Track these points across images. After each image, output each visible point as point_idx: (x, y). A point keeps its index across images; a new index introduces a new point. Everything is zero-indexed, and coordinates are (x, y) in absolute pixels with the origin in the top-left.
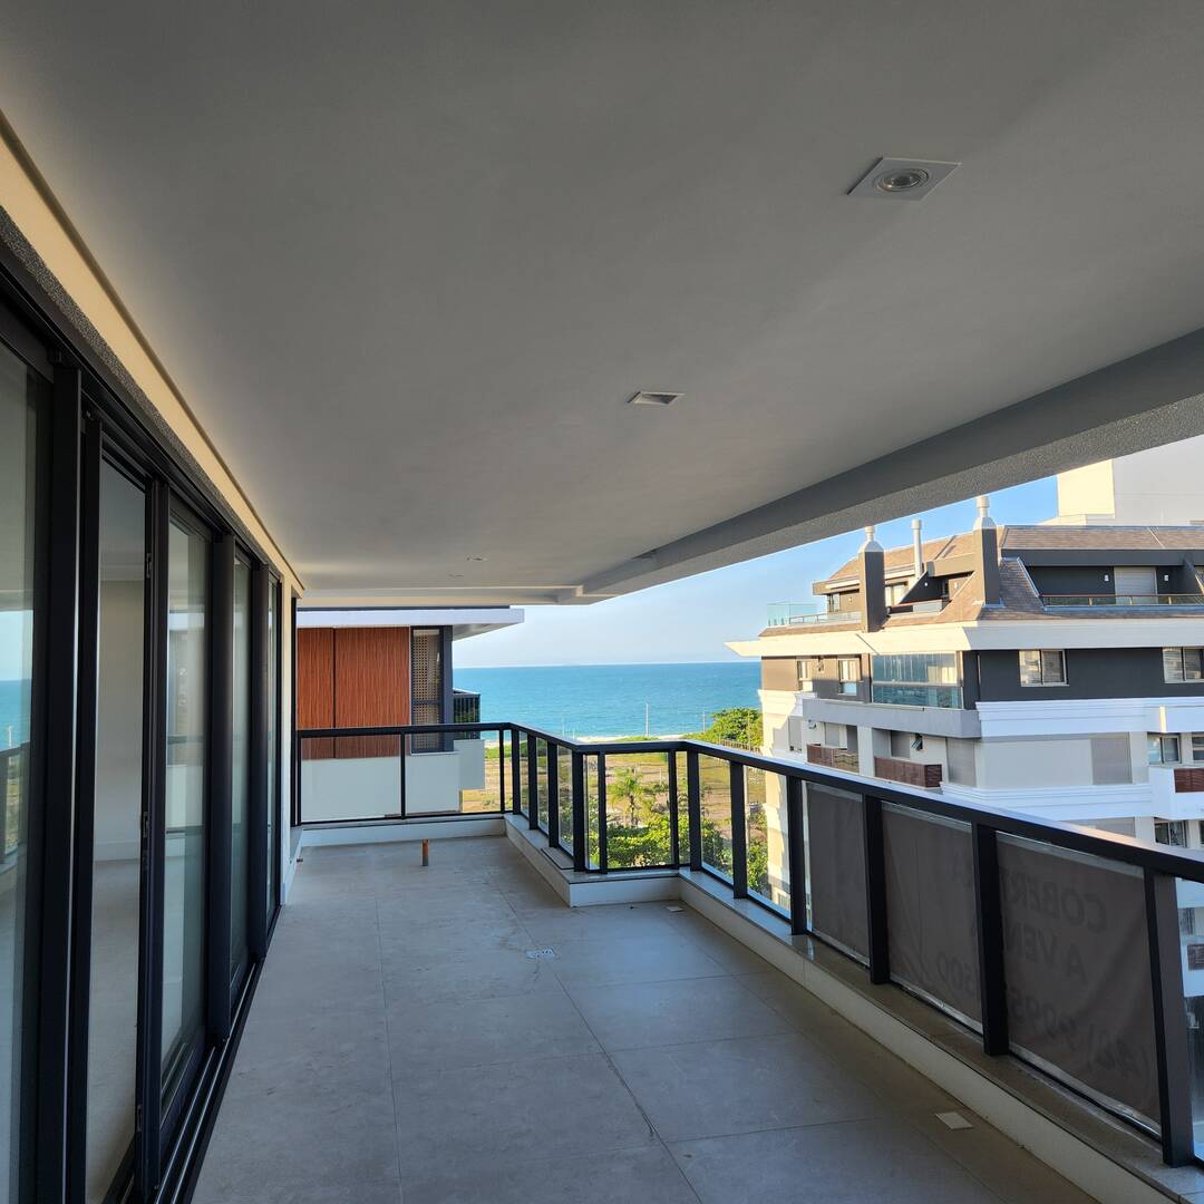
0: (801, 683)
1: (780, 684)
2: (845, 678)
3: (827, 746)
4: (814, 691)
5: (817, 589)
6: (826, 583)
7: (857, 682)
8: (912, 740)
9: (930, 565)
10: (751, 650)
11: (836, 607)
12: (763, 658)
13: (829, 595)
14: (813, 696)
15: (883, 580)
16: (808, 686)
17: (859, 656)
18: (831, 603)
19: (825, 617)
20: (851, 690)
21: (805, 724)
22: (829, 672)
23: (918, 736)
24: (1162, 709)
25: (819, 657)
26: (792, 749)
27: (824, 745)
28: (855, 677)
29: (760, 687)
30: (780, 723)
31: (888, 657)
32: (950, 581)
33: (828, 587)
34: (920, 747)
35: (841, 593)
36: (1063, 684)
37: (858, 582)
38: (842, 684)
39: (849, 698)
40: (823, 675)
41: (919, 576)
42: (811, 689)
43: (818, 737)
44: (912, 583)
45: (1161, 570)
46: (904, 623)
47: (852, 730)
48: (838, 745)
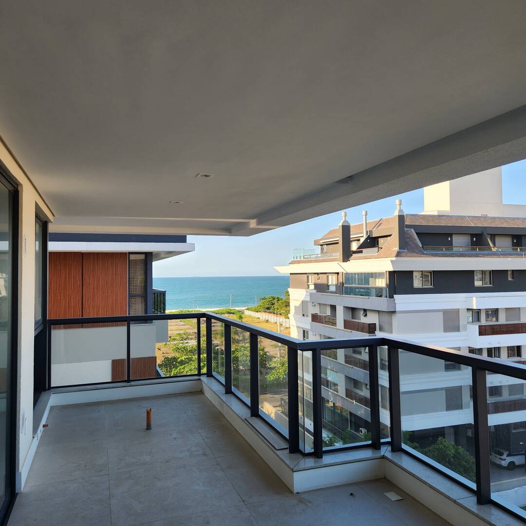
0: (308, 285)
1: (298, 285)
2: (330, 283)
3: (321, 314)
4: (315, 289)
5: (316, 243)
6: (321, 240)
7: (336, 285)
8: (362, 312)
9: (371, 231)
10: (285, 270)
11: (325, 251)
12: (291, 274)
13: (321, 245)
14: (315, 291)
15: (350, 238)
16: (312, 287)
17: (338, 273)
18: (322, 249)
19: (319, 255)
20: (332, 289)
21: (310, 305)
22: (322, 280)
23: (365, 310)
24: (474, 298)
25: (318, 274)
26: (304, 315)
27: (319, 314)
28: (335, 282)
29: (289, 287)
30: (298, 304)
31: (351, 274)
32: (380, 239)
33: (321, 241)
34: (366, 315)
35: (327, 245)
36: (432, 287)
37: (338, 239)
38: (328, 286)
39: (332, 292)
40: (319, 282)
41: (365, 237)
42: (313, 288)
43: (316, 310)
44: (362, 240)
45: (472, 236)
46: (359, 258)
47: (333, 308)
48: (326, 314)
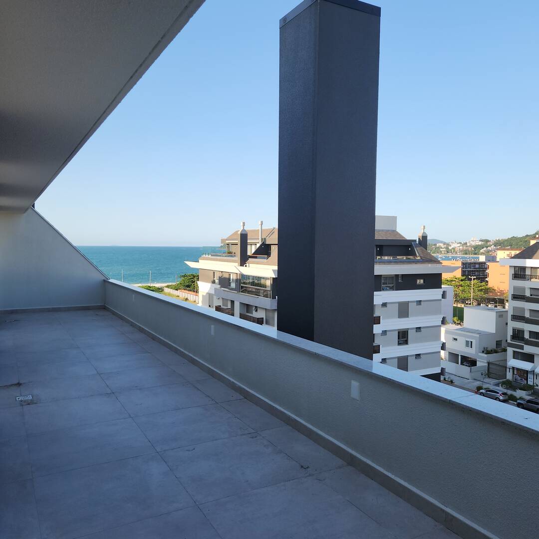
0: (214, 280)
1: (205, 279)
2: (231, 278)
3: (223, 307)
4: (219, 284)
5: (223, 241)
6: (227, 240)
7: (235, 283)
8: (254, 308)
9: (265, 239)
11: (230, 250)
13: (228, 245)
14: (219, 286)
15: (247, 242)
16: (217, 282)
17: (236, 274)
18: (228, 248)
20: (233, 285)
21: (215, 297)
22: (225, 277)
23: (256, 307)
25: (222, 272)
26: (210, 306)
27: (221, 307)
29: (199, 280)
31: (247, 275)
32: (272, 246)
34: (256, 311)
35: (232, 244)
37: (237, 241)
38: (230, 283)
39: (232, 289)
41: (260, 243)
43: (219, 303)
44: (258, 245)
46: (253, 263)
47: (233, 302)
48: (227, 307)
